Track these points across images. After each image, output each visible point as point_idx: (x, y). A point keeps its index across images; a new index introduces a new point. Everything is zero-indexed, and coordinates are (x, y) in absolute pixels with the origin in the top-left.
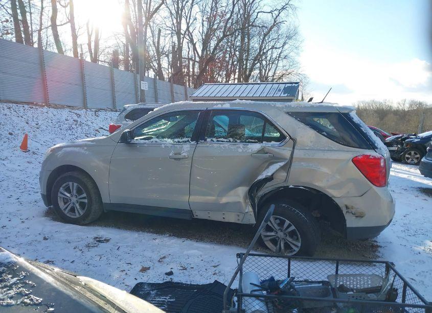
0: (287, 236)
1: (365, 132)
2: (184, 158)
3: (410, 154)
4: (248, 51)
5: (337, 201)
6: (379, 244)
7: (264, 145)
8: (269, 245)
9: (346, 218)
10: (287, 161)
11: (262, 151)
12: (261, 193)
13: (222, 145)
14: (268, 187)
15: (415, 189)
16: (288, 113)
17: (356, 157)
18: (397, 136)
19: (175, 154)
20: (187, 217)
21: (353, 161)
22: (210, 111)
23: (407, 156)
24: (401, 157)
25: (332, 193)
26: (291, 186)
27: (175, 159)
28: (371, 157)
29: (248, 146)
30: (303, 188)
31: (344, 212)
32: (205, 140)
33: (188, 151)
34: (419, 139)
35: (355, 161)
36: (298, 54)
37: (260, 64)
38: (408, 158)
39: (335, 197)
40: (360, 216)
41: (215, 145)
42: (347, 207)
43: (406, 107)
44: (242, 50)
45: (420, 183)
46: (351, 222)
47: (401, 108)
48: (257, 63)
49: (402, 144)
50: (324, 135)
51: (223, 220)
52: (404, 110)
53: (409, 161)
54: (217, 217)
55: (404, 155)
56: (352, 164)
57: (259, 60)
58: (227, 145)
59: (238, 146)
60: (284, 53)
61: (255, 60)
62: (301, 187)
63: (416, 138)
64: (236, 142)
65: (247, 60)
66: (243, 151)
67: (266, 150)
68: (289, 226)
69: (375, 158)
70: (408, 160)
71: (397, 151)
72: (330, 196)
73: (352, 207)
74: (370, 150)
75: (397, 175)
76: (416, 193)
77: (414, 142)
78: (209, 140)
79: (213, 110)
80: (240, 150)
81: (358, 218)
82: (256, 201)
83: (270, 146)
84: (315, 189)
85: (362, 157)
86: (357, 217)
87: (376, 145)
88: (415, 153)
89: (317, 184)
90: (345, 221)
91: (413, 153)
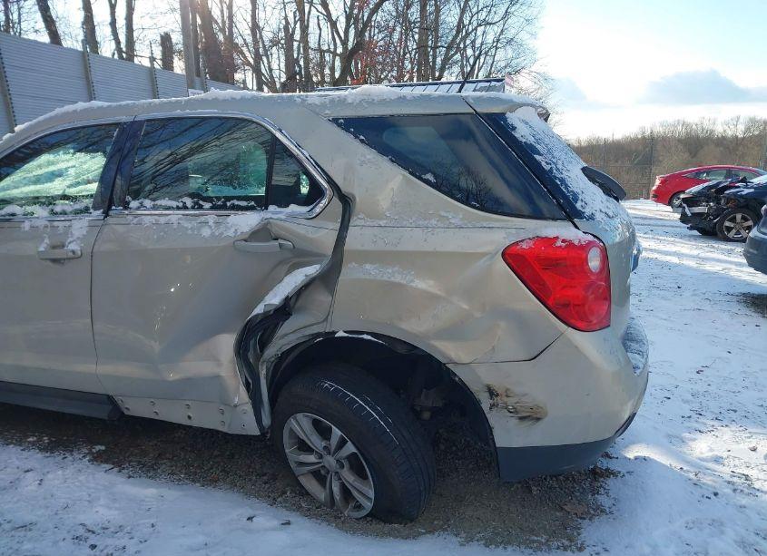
0: (342, 467)
1: (547, 168)
2: (75, 257)
3: (733, 220)
4: (436, 30)
5: (462, 374)
6: (613, 465)
7: (269, 215)
8: (311, 485)
9: (492, 421)
10: (326, 261)
11: (262, 233)
12: (273, 351)
13: (162, 220)
14: (286, 335)
15: (735, 299)
16: (335, 121)
17: (517, 243)
18: (706, 184)
19: (54, 247)
20: (102, 413)
21: (503, 255)
22: (141, 123)
23: (727, 224)
24: (714, 227)
25: (449, 351)
26: (341, 334)
27: (54, 261)
28: (559, 243)
29: (229, 219)
30: (369, 337)
31: (485, 406)
32: (126, 206)
33: (83, 239)
34: (752, 188)
35: (513, 257)
36: (533, 35)
37: (462, 55)
38: (729, 229)
39: (456, 363)
40: (531, 416)
41: (147, 220)
42: (492, 393)
43: (740, 131)
44: (424, 30)
45: (748, 284)
46: (508, 434)
47: (730, 133)
48: (456, 53)
49: (718, 201)
50: (427, 182)
51: (188, 423)
52: (737, 137)
53: (731, 235)
54: (174, 413)
55: (722, 222)
56: (502, 266)
57: (458, 48)
58: (175, 216)
59: (203, 219)
60: (509, 35)
61: (449, 48)
62: (365, 337)
63: (746, 187)
64: (201, 207)
65: (435, 48)
66: (213, 234)
67: (275, 230)
68: (342, 443)
69: (570, 245)
70: (729, 232)
71: (708, 214)
72: (443, 361)
73: (507, 390)
74: (559, 223)
75: (702, 268)
76: (736, 307)
77: (742, 196)
78: (134, 204)
79: (148, 120)
80: (206, 232)
81: (527, 423)
82: (263, 372)
83: (283, 217)
84: (405, 342)
85: (531, 244)
86: (522, 419)
87: (578, 205)
88: (743, 218)
89: (404, 326)
90: (488, 430)
91: (739, 216)
